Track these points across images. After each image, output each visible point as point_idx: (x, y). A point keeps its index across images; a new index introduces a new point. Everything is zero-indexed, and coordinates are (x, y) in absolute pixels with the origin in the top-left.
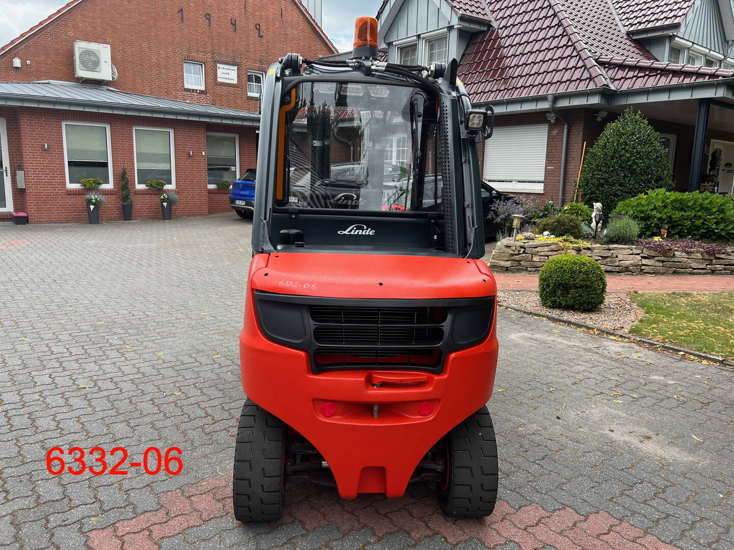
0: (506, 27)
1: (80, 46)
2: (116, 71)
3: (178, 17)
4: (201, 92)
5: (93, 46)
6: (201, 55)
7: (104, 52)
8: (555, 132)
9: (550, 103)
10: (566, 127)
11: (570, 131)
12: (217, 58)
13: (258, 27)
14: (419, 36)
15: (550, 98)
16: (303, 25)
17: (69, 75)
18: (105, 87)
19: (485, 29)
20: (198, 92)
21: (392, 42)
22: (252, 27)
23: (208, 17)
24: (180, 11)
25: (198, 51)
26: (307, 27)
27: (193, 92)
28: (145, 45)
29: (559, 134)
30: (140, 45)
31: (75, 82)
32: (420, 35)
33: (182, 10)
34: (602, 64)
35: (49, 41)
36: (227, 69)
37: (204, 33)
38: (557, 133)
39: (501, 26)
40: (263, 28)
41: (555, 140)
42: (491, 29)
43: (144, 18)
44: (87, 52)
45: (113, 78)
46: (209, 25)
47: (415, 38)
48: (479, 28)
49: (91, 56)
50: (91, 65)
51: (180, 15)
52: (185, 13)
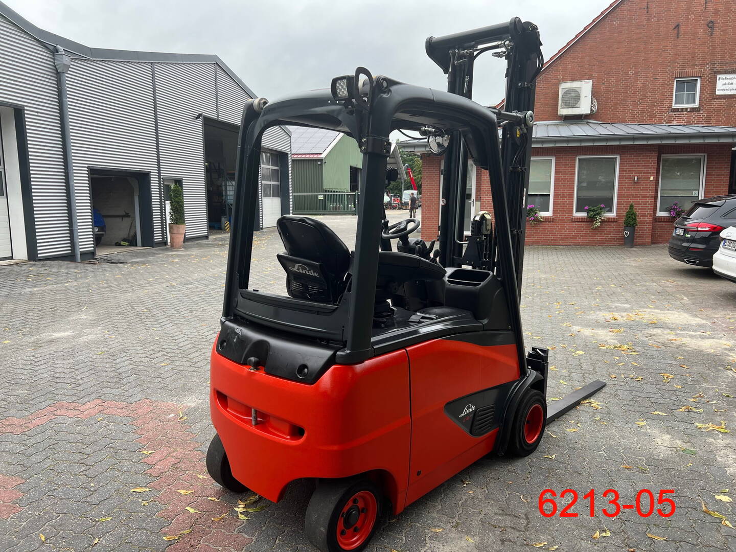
1: (565, 86)
2: (595, 103)
3: (672, 34)
4: (693, 110)
5: (576, 84)
6: (697, 69)
7: (585, 88)
12: (718, 68)
17: (553, 114)
18: (586, 120)
20: (689, 110)
23: (711, 25)
24: (675, 28)
25: (694, 65)
27: (682, 111)
28: (632, 72)
30: (627, 73)
31: (559, 120)
33: (678, 25)
36: (730, 79)
37: (703, 44)
43: (634, 45)
44: (568, 92)
45: (592, 111)
46: (711, 34)
49: (573, 94)
50: (572, 101)
51: (676, 31)
52: (682, 28)
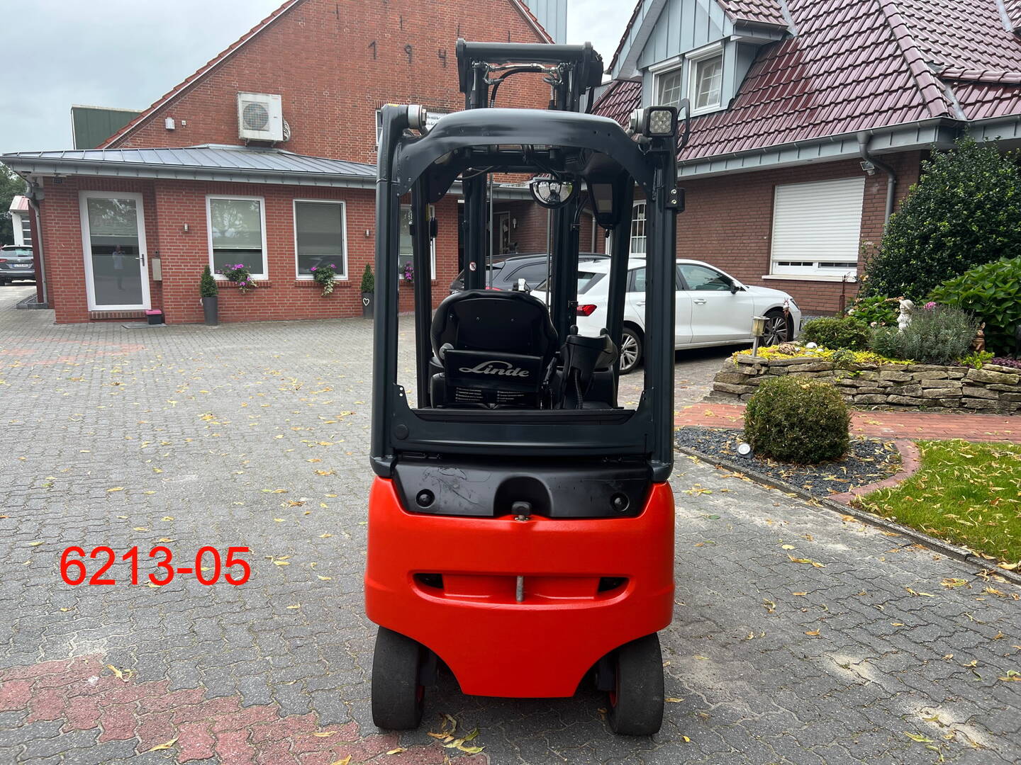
0: (809, 33)
1: (245, 99)
2: (288, 129)
3: (368, 52)
5: (260, 98)
7: (274, 104)
8: (874, 190)
9: (862, 145)
10: (890, 180)
11: (899, 186)
14: (683, 56)
15: (861, 137)
17: (232, 136)
18: (275, 149)
19: (779, 39)
21: (648, 67)
23: (408, 50)
24: (371, 45)
25: (395, 96)
28: (326, 93)
29: (881, 192)
30: (321, 94)
31: (239, 145)
32: (684, 54)
33: (374, 43)
34: (948, 81)
35: (209, 95)
36: (432, 118)
37: (403, 72)
38: (878, 190)
39: (802, 33)
41: (874, 201)
42: (788, 38)
43: (326, 58)
44: (250, 107)
45: (284, 137)
46: (410, 61)
47: (678, 59)
48: (768, 38)
49: (258, 111)
50: (258, 122)
51: (372, 50)
52: (378, 48)
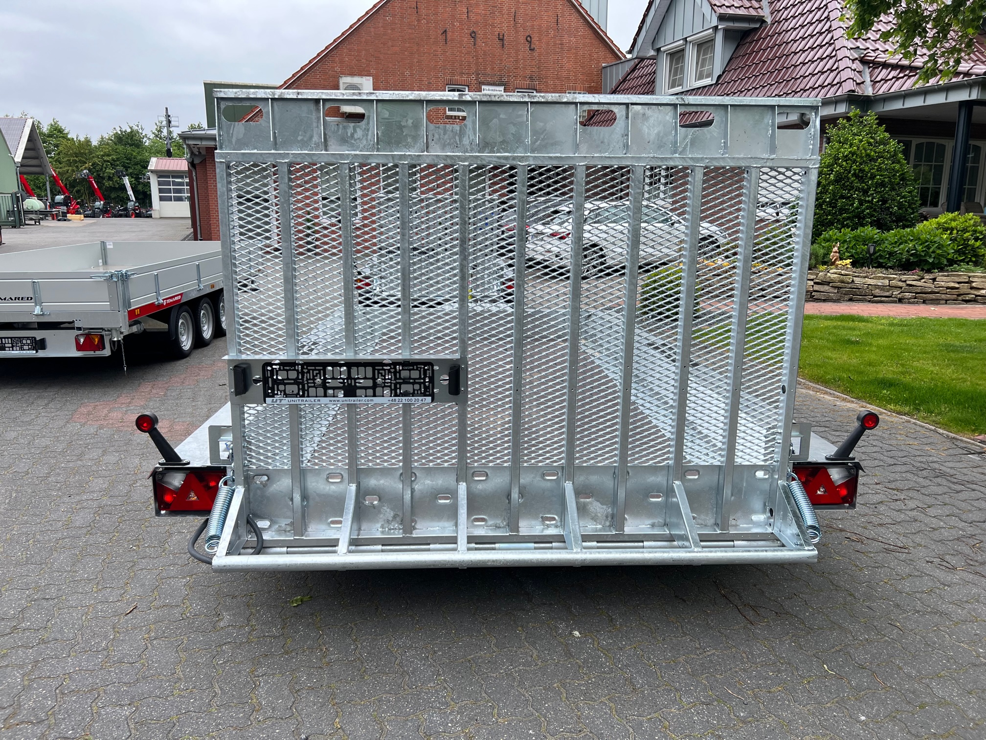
0: (779, 22)
1: (343, 82)
3: (441, 38)
5: (356, 79)
6: (465, 78)
7: (366, 84)
12: (482, 79)
13: (529, 39)
14: (685, 40)
16: (583, 30)
19: (758, 26)
20: (461, 118)
21: (660, 48)
22: (522, 40)
23: (473, 35)
24: (443, 33)
25: (462, 74)
26: (589, 32)
27: (455, 119)
28: (407, 73)
30: (403, 74)
31: (340, 117)
32: (686, 38)
33: (445, 31)
35: (317, 80)
36: (492, 90)
37: (468, 53)
39: (774, 21)
40: (535, 39)
42: (764, 25)
43: (407, 45)
46: (474, 44)
47: (681, 42)
48: (748, 26)
51: (444, 37)
52: (449, 34)
